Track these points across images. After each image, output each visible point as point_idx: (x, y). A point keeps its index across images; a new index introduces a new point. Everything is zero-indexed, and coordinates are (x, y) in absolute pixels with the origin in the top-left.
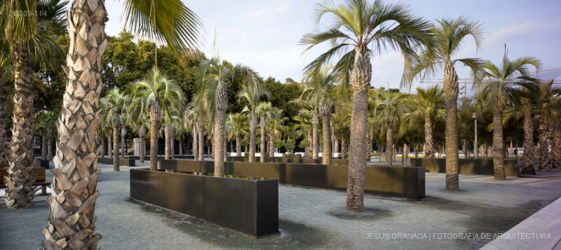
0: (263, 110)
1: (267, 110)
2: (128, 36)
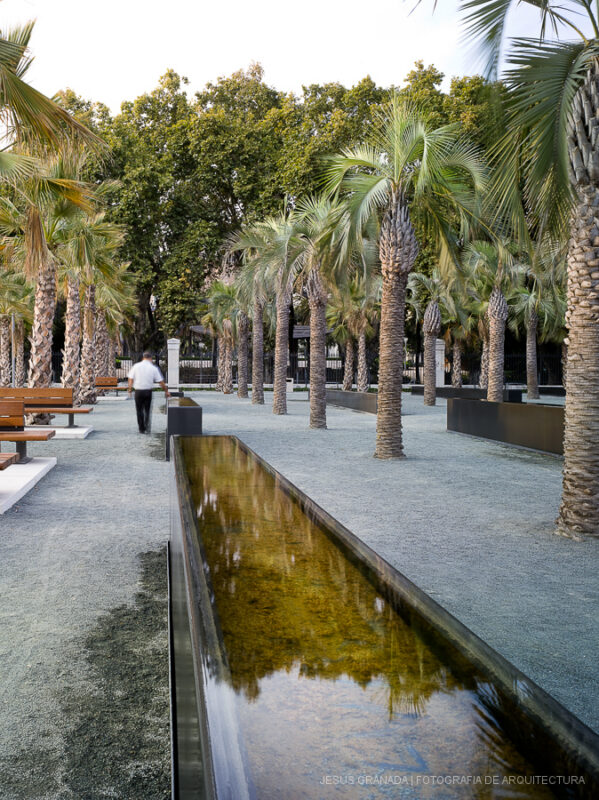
2: (427, 78)
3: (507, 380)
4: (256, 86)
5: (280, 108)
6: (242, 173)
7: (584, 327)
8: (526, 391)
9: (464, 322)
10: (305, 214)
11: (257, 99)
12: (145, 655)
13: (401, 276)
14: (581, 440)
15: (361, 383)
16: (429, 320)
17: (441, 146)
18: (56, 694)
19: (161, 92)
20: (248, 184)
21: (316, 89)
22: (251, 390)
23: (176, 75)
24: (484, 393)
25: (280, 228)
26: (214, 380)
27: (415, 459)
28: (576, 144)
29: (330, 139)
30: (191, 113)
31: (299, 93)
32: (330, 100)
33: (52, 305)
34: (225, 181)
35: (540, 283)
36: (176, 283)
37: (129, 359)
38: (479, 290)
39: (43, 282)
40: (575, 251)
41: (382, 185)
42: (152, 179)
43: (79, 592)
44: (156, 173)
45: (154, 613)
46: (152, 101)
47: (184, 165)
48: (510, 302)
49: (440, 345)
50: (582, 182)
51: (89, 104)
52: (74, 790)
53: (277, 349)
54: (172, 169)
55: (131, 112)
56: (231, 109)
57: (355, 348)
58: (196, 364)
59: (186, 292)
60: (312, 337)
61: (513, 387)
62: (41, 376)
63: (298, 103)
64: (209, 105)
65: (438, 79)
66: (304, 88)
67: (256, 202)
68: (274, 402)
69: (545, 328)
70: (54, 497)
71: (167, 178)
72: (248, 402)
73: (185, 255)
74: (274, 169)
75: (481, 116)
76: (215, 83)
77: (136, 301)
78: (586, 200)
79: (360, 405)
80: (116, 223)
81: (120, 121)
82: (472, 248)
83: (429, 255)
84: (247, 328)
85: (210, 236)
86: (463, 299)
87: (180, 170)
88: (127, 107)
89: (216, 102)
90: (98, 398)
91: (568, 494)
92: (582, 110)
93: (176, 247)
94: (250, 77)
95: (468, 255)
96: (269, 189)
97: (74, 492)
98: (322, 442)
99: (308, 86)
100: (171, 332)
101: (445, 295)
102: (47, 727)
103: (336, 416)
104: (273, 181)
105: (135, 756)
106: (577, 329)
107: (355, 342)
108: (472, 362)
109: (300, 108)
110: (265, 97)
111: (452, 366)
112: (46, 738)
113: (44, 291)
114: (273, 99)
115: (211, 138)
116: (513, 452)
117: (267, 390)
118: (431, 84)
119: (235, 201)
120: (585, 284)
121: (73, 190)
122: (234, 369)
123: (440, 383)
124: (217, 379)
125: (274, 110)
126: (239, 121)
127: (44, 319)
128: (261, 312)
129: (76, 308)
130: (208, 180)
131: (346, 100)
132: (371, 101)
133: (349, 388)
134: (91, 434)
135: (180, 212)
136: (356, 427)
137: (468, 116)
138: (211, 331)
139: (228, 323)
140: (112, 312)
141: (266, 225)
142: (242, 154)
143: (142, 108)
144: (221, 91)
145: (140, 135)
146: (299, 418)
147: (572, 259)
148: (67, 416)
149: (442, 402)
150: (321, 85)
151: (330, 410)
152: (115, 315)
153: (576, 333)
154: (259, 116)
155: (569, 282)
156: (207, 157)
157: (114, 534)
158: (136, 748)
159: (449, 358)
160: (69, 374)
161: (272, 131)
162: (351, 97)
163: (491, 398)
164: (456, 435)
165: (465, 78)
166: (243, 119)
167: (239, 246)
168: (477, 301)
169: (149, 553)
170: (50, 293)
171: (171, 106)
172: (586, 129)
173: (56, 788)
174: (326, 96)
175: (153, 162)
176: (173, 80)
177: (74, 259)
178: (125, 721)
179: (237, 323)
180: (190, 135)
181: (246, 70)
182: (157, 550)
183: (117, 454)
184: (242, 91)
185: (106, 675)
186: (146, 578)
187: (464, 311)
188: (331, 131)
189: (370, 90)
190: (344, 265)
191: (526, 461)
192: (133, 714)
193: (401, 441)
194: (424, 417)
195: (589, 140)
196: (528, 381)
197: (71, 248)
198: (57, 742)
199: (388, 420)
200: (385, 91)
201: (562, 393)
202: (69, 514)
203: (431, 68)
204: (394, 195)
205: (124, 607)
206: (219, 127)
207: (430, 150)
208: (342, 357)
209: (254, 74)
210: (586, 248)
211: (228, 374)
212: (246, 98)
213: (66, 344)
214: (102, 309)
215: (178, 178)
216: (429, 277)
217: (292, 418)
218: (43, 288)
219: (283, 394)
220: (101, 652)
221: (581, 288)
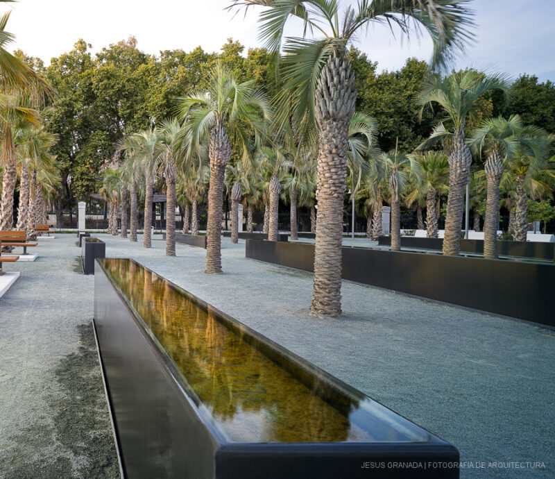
0: (495, 135)
1: (508, 133)
2: (234, 48)
3: (280, 228)
4: (132, 51)
5: (147, 64)
6: (124, 102)
7: (326, 199)
8: (290, 235)
9: (255, 195)
10: (164, 129)
11: (133, 58)
12: (89, 379)
13: (222, 168)
14: (324, 262)
15: (194, 230)
16: (235, 192)
17: (245, 94)
18: (44, 398)
19: (75, 52)
20: (127, 109)
21: (168, 53)
22: (129, 233)
23: (84, 42)
24: (266, 236)
25: (149, 137)
26: (107, 227)
27: (229, 274)
28: (323, 97)
29: (177, 84)
30: (93, 66)
31: (158, 55)
32: (177, 59)
33: (14, 181)
34: (114, 107)
35: (299, 172)
36: (84, 168)
37: (54, 214)
38: (264, 175)
39: (8, 168)
40: (322, 157)
41: (211, 115)
42: (69, 105)
43: (47, 346)
44: (72, 102)
45: (90, 357)
46: (70, 58)
47: (89, 97)
48: (281, 183)
49: (241, 207)
50: (326, 118)
51: (31, 58)
52: (64, 444)
53: (146, 209)
54: (82, 99)
55: (56, 64)
56: (117, 64)
57: (190, 209)
58: (95, 217)
59: (90, 174)
60: (168, 202)
61: (283, 233)
62: (7, 224)
63: (157, 61)
64: (104, 61)
65: (241, 49)
66: (161, 52)
67: (132, 120)
68: (143, 241)
69: (301, 198)
70: (22, 294)
71: (79, 105)
72: (128, 240)
73: (89, 151)
74: (143, 101)
75: (266, 72)
76: (108, 48)
77: (61, 179)
78: (328, 128)
79: (193, 243)
80: (48, 131)
81: (50, 69)
82: (260, 151)
83: (234, 154)
84: (127, 195)
85: (104, 140)
86: (254, 180)
87: (86, 100)
88: (54, 61)
89: (108, 59)
90: (38, 237)
91: (316, 292)
92: (326, 77)
93: (84, 146)
94: (129, 45)
95: (258, 155)
96: (140, 113)
97: (32, 292)
98: (174, 264)
99: (163, 51)
100: (81, 198)
101: (244, 178)
102: (43, 414)
103: (181, 249)
104: (142, 108)
105: (92, 428)
106: (322, 200)
107: (190, 204)
108: (259, 218)
109: (159, 64)
110: (138, 57)
111: (247, 220)
112: (44, 420)
113: (9, 173)
114: (143, 58)
115: (105, 81)
116: (283, 270)
117: (138, 233)
118: (236, 52)
119: (119, 119)
120: (327, 175)
121: (30, 114)
122: (119, 221)
123: (240, 230)
124: (108, 226)
125: (143, 65)
126: (122, 71)
127: (8, 189)
128: (136, 187)
129: (26, 183)
130: (103, 107)
131: (186, 60)
132: (201, 61)
133: (186, 232)
134: (37, 259)
135: (86, 126)
136: (193, 255)
137: (257, 72)
138: (105, 198)
139: (115, 193)
140: (46, 185)
141: (140, 135)
142: (124, 91)
143: (64, 62)
144: (111, 52)
145: (62, 78)
146: (158, 250)
147: (320, 161)
148: (22, 248)
149: (243, 242)
150: (172, 51)
151: (177, 245)
152: (48, 188)
153: (322, 202)
154: (134, 69)
155: (318, 174)
156: (103, 93)
157: (61, 315)
158: (92, 425)
159: (245, 215)
160: (21, 223)
161: (142, 78)
162: (189, 59)
163: (270, 239)
164: (251, 261)
165: (257, 49)
166: (124, 70)
167: (124, 147)
168: (262, 182)
169: (83, 325)
170: (12, 174)
171: (81, 61)
172: (328, 88)
173: (53, 443)
174: (174, 57)
175: (70, 95)
176: (82, 45)
177: (27, 153)
178: (84, 411)
179: (121, 193)
180: (92, 79)
181: (126, 41)
182: (87, 324)
183: (54, 270)
184: (124, 53)
185: (70, 388)
186: (83, 338)
187: (254, 187)
188: (177, 79)
189: (200, 55)
190: (189, 161)
191: (292, 275)
192: (88, 408)
193: (220, 264)
194: (232, 250)
195: (330, 95)
196: (292, 229)
197: (26, 147)
198: (50, 421)
199: (213, 251)
200: (209, 56)
201: (313, 236)
202: (33, 304)
203: (237, 42)
204: (217, 120)
205: (73, 354)
206: (111, 75)
207: (239, 95)
208: (182, 214)
209: (131, 43)
210: (327, 155)
211: (115, 223)
212: (127, 58)
213: (20, 205)
214: (40, 184)
215: (84, 105)
216: (234, 167)
217: (155, 250)
218: (8, 171)
219: (149, 236)
220: (66, 377)
221: (325, 177)
